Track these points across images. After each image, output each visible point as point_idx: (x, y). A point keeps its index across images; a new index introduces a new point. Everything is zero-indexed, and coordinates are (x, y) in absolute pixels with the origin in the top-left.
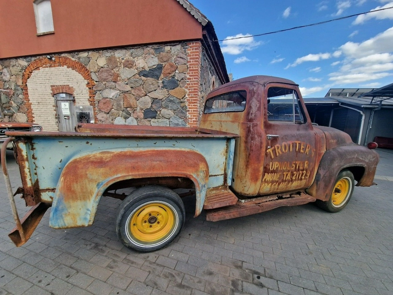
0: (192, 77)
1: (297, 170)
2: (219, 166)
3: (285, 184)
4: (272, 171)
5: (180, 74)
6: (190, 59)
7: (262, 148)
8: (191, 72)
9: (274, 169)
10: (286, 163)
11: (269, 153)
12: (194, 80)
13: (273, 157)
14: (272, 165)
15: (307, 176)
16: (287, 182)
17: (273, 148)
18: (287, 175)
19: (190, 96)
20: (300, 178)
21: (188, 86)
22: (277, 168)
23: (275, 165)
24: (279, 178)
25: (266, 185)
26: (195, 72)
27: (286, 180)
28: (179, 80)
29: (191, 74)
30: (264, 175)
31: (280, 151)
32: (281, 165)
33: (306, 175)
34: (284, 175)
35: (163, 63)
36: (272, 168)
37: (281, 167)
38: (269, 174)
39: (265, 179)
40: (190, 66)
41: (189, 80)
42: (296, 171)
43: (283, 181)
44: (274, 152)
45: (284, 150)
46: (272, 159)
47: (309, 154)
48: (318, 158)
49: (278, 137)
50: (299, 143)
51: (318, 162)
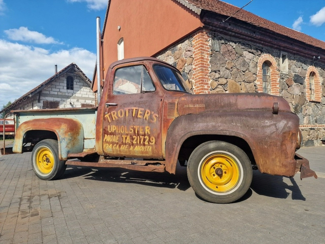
0: (197, 66)
1: (136, 134)
2: (92, 131)
3: (126, 147)
4: (110, 133)
5: (188, 67)
6: (195, 49)
7: (101, 114)
8: (196, 62)
9: (112, 131)
10: (123, 126)
11: (106, 118)
12: (198, 69)
13: (110, 121)
14: (110, 128)
15: (151, 142)
16: (128, 145)
17: (110, 113)
18: (126, 138)
19: (196, 86)
20: (142, 143)
21: (194, 76)
22: (115, 131)
23: (113, 128)
24: (118, 140)
25: (107, 145)
26: (198, 60)
27: (126, 143)
28: (188, 73)
29: (196, 64)
30: (104, 136)
31: (116, 117)
32: (118, 128)
33: (149, 141)
34: (123, 138)
35: (177, 61)
36: (110, 131)
37: (118, 131)
38: (109, 135)
39: (106, 140)
40: (195, 56)
41: (194, 71)
42: (135, 135)
43: (123, 143)
44: (111, 116)
45: (119, 115)
46: (110, 123)
47: (148, 119)
48: (164, 124)
49: (117, 105)
50: (136, 110)
51: (165, 128)
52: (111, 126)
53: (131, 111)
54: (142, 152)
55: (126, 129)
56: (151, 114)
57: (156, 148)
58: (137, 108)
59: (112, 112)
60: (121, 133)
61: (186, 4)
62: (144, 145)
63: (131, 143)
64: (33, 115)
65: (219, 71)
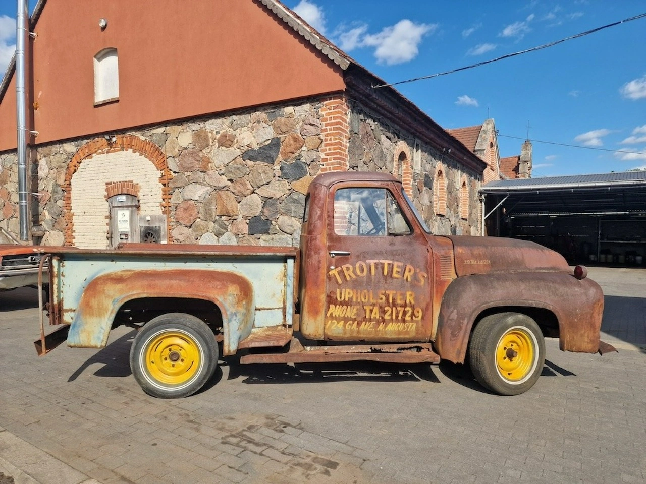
0: (330, 157)
1: (391, 305)
2: (274, 295)
3: (371, 326)
4: (341, 302)
5: (309, 153)
6: (327, 125)
7: (321, 269)
8: (328, 148)
9: (344, 299)
10: (366, 291)
11: (333, 276)
12: (333, 161)
13: (340, 281)
14: (341, 294)
15: (415, 317)
16: (375, 322)
17: (339, 268)
18: (371, 311)
20: (400, 318)
22: (351, 299)
23: (347, 294)
24: (356, 314)
25: (334, 323)
26: (334, 147)
27: (371, 319)
28: (308, 164)
29: (328, 152)
30: (329, 307)
31: (352, 275)
32: (357, 294)
33: (413, 314)
34: (365, 311)
35: (281, 136)
36: (341, 298)
37: (357, 298)
38: (338, 306)
39: (331, 314)
40: (327, 138)
41: (324, 163)
42: (389, 306)
43: (365, 319)
44: (341, 274)
45: (359, 273)
46: (340, 285)
47: (411, 280)
48: (437, 288)
49: (349, 254)
50: (389, 264)
51: (439, 295)
52: (343, 290)
53: (380, 266)
54: (399, 333)
55: (371, 296)
56: (415, 273)
57: (423, 325)
58: (390, 262)
59: (344, 267)
60: (362, 302)
61: (313, 39)
62: (404, 321)
63: (380, 318)
65: (357, 167)
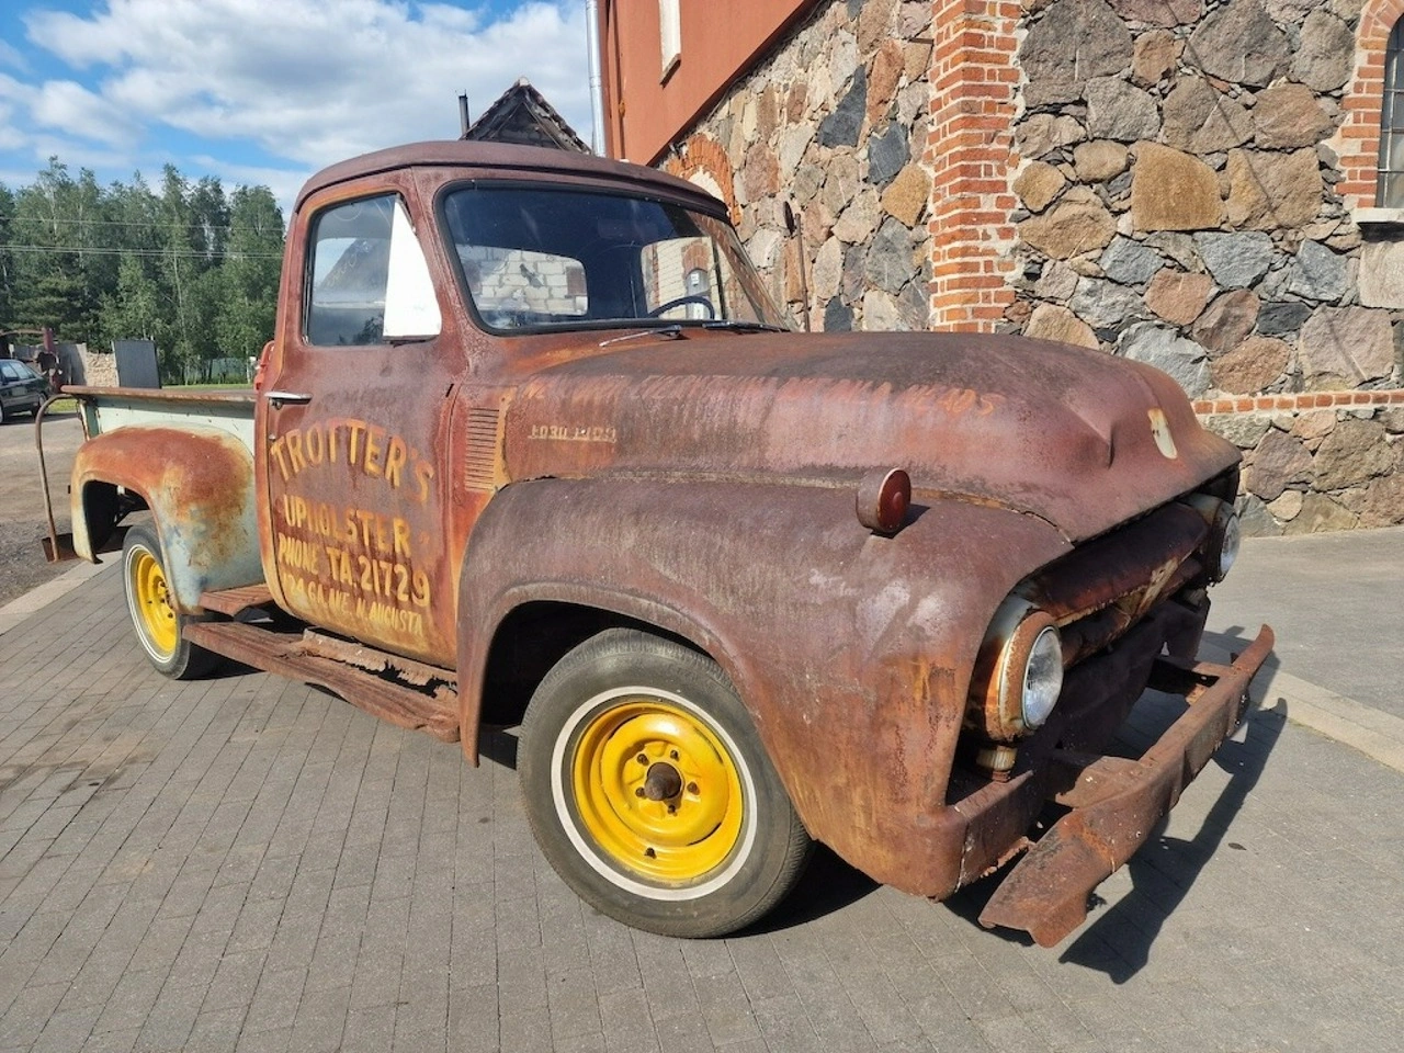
0: (946, 90)
1: (368, 551)
3: (345, 602)
4: (292, 529)
5: (912, 91)
7: (260, 439)
9: (296, 523)
10: (324, 507)
11: (275, 458)
12: (951, 103)
13: (286, 476)
14: (290, 508)
15: (418, 596)
16: (348, 594)
17: (282, 440)
18: (339, 562)
19: (939, 203)
20: (388, 591)
21: (933, 147)
22: (305, 524)
23: (296, 509)
25: (292, 579)
26: (953, 54)
27: (340, 583)
28: (910, 126)
29: (943, 75)
31: (301, 457)
32: (312, 512)
33: (411, 588)
34: (329, 559)
35: (867, 58)
36: (291, 518)
37: (313, 523)
38: (289, 539)
39: (284, 557)
40: (940, 31)
41: (935, 115)
42: (365, 554)
43: (332, 582)
44: (286, 455)
45: (311, 453)
46: (286, 484)
47: (401, 484)
48: (456, 516)
49: (307, 401)
50: (360, 431)
51: (461, 537)
52: (292, 497)
53: (343, 435)
54: (396, 633)
55: (334, 520)
56: (408, 462)
57: (435, 624)
58: (362, 425)
59: (289, 435)
60: (323, 535)
62: (397, 603)
63: (355, 585)
64: (130, 408)
65: (1082, 102)
